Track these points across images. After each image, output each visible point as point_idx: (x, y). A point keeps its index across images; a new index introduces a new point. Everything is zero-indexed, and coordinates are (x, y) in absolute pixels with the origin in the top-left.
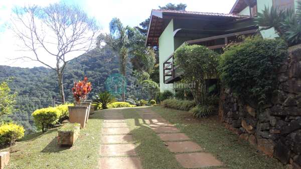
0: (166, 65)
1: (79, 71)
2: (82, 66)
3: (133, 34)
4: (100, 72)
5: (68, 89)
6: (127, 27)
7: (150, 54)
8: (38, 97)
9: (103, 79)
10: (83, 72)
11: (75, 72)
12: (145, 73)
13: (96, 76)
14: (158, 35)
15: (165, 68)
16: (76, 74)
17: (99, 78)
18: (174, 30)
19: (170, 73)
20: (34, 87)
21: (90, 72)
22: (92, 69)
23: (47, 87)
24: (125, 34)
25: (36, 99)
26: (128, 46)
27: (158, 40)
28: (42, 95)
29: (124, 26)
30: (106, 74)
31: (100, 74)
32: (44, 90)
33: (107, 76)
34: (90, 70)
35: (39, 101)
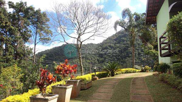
0: (162, 40)
1: (112, 45)
2: (113, 42)
3: (139, 18)
4: (124, 44)
5: (105, 55)
6: (135, 13)
7: (152, 31)
8: (89, 60)
9: (126, 49)
10: (113, 45)
11: (109, 45)
12: (150, 45)
13: (121, 47)
14: (155, 14)
15: (161, 43)
16: (110, 46)
17: (123, 48)
18: (169, 6)
19: (167, 47)
20: (88, 54)
21: (118, 45)
22: (119, 43)
23: (94, 54)
24: (133, 18)
25: (88, 61)
26: (135, 26)
27: (156, 18)
28: (91, 59)
29: (133, 13)
30: (128, 46)
31: (124, 46)
32: (93, 56)
33: (128, 47)
34: (117, 43)
35: (90, 62)
